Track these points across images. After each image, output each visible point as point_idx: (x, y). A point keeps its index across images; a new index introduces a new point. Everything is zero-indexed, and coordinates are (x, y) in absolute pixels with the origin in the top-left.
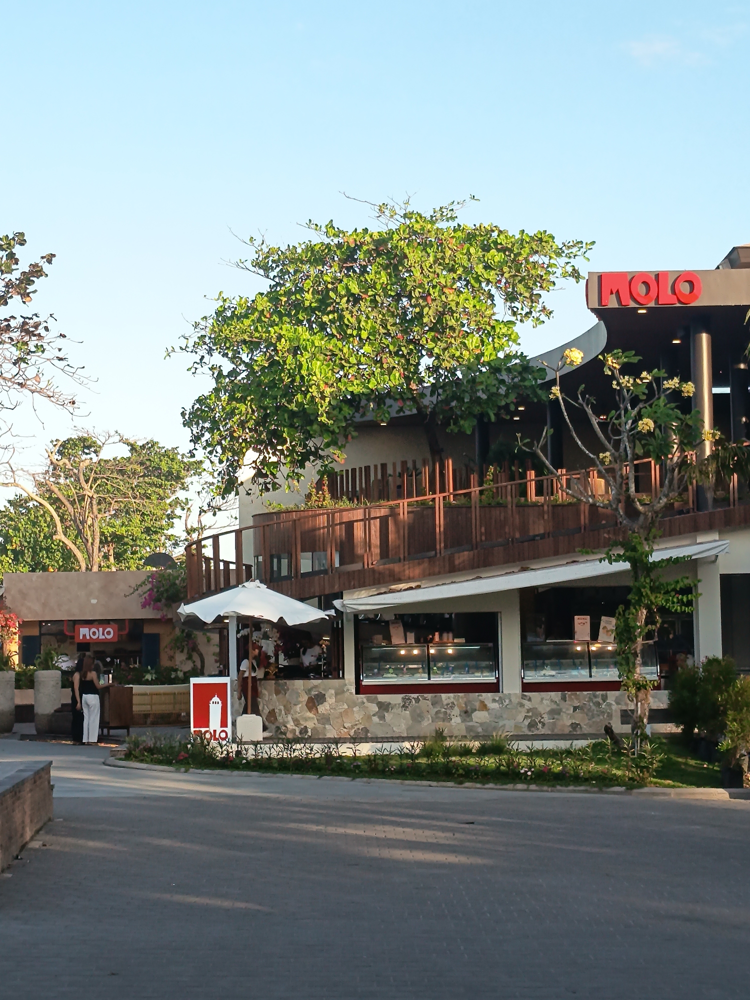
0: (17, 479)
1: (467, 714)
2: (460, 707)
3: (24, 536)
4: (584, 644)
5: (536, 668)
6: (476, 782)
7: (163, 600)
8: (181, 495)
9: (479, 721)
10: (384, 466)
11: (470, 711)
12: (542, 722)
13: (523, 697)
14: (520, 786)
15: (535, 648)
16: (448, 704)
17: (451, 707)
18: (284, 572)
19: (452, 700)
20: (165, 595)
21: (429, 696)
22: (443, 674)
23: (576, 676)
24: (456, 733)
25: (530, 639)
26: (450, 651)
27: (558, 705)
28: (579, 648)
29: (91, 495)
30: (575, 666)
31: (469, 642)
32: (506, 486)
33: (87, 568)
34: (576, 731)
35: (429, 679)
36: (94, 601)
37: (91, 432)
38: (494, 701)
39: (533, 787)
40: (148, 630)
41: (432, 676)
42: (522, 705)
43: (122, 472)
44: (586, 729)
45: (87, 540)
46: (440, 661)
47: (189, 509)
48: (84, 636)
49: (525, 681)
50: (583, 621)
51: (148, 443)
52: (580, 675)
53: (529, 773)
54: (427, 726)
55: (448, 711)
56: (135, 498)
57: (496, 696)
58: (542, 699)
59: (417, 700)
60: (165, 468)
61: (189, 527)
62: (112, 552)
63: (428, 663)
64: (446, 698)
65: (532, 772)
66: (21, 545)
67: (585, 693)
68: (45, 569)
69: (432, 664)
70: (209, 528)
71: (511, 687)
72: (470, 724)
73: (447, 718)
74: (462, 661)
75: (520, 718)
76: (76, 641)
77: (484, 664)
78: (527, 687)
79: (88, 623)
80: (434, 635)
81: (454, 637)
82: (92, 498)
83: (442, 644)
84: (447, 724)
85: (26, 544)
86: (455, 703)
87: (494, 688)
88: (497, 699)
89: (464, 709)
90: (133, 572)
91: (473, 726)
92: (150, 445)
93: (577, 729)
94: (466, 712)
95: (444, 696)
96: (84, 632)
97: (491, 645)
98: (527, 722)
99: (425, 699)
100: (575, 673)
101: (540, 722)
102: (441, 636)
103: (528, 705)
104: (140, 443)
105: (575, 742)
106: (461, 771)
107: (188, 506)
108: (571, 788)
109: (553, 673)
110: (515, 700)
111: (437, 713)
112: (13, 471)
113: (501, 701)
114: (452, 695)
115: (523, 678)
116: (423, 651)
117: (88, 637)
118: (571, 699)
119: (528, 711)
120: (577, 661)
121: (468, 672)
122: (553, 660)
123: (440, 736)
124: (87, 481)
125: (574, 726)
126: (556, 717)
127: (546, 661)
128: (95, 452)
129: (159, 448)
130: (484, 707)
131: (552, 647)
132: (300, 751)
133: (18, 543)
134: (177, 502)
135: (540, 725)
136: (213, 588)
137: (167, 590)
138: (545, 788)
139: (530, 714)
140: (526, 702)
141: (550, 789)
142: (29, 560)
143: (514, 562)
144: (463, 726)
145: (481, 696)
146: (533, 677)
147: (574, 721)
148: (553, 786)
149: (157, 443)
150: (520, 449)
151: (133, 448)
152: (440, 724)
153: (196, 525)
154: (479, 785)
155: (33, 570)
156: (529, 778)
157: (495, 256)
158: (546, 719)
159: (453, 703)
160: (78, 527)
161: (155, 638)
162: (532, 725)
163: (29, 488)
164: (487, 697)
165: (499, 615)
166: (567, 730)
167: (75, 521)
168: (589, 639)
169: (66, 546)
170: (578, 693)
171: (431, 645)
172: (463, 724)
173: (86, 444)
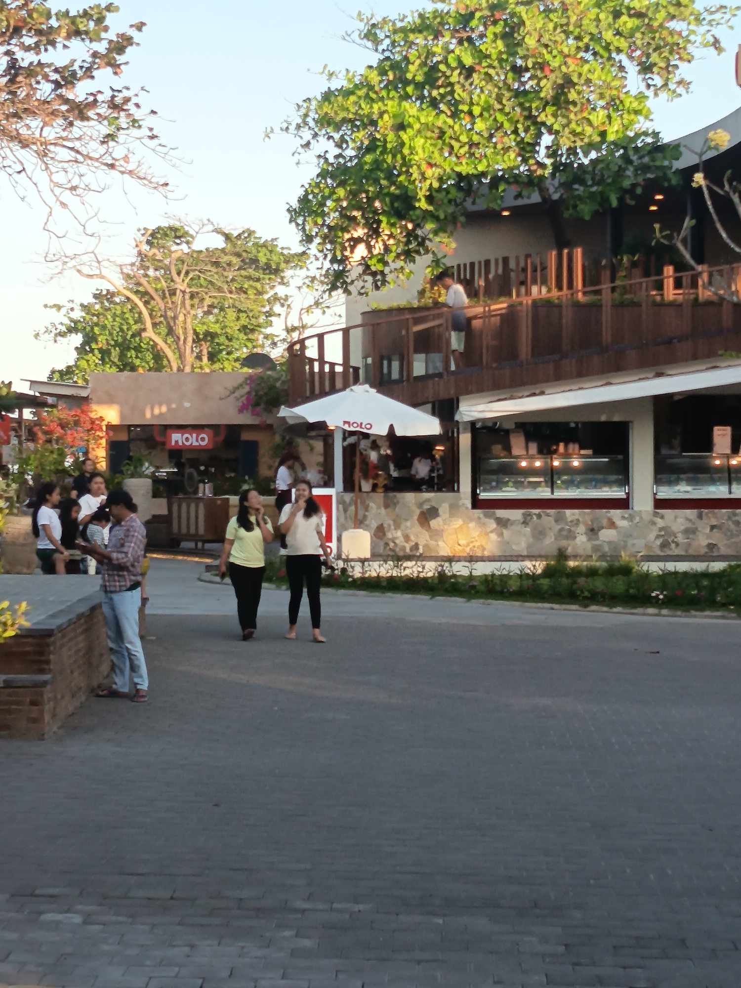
0: (103, 269)
1: (593, 531)
2: (585, 524)
3: (111, 334)
4: (724, 457)
5: (670, 483)
6: (604, 606)
7: (263, 406)
8: (281, 291)
9: (606, 540)
10: (506, 260)
11: (596, 529)
12: (676, 542)
13: (656, 514)
14: (651, 610)
15: (670, 461)
16: (572, 521)
17: (576, 524)
18: (395, 375)
19: (577, 517)
20: (264, 399)
21: (552, 512)
22: (567, 488)
23: (714, 492)
24: (581, 551)
25: (664, 451)
26: (576, 463)
27: (694, 523)
28: (717, 462)
29: (183, 289)
30: (713, 482)
31: (596, 454)
32: (641, 283)
33: (179, 369)
34: (713, 552)
35: (552, 493)
36: (187, 405)
37: (183, 220)
38: (623, 518)
39: (665, 612)
40: (246, 436)
41: (555, 490)
42: (653, 523)
43: (216, 264)
44: (724, 551)
45: (179, 338)
46: (566, 474)
47: (289, 306)
48: (177, 442)
49: (658, 497)
50: (725, 432)
51: (244, 232)
52: (719, 491)
53: (661, 597)
54: (550, 543)
55: (573, 529)
56: (231, 292)
57: (626, 513)
58: (676, 517)
59: (539, 516)
60: (263, 259)
61: (289, 325)
62: (205, 352)
63: (551, 476)
64: (570, 514)
65: (665, 596)
66: (108, 344)
67: (724, 511)
68: (133, 369)
69: (555, 477)
70: (312, 326)
71: (642, 503)
72: (597, 543)
73: (571, 536)
74: (589, 475)
75: (652, 536)
76: (168, 447)
77: (613, 477)
78: (660, 504)
79: (181, 428)
80: (558, 446)
81: (581, 448)
82: (184, 292)
83: (567, 455)
84: (570, 542)
85: (113, 343)
86: (581, 519)
87: (623, 504)
88: (626, 516)
89: (591, 527)
90: (228, 373)
91: (600, 545)
92: (246, 235)
93: (714, 550)
94: (592, 530)
95: (568, 512)
96: (176, 438)
97: (620, 457)
98: (659, 542)
99: (548, 515)
100: (712, 489)
101: (673, 542)
102: (566, 446)
103: (660, 523)
104: (235, 234)
105: (712, 564)
106: (586, 594)
107: (289, 303)
108: (707, 613)
109: (689, 488)
110: (646, 517)
111: (561, 530)
112: (99, 262)
113: (631, 518)
114: (576, 511)
115: (655, 494)
116: (546, 463)
117: (180, 444)
118: (708, 518)
119: (661, 529)
120: (716, 476)
121: (595, 487)
122: (691, 475)
123: (562, 556)
124: (179, 273)
125: (711, 546)
126: (691, 536)
127: (682, 476)
128: (188, 243)
129: (256, 238)
130: (612, 525)
131: (687, 460)
132: (410, 569)
133: (104, 342)
134: (276, 298)
135: (673, 545)
136: (317, 391)
137: (266, 394)
138: (679, 613)
139: (663, 533)
140: (658, 520)
141: (684, 614)
142: (116, 360)
143: (648, 366)
144: (589, 546)
145: (609, 512)
146: (666, 492)
147: (711, 541)
148: (688, 611)
149: (254, 232)
150: (658, 242)
151: (227, 237)
152: (564, 543)
153: (296, 324)
154: (605, 609)
155: (121, 370)
156: (660, 602)
157: (627, 22)
158: (680, 538)
159: (578, 520)
160: (168, 323)
161: (253, 447)
162: (665, 545)
163: (115, 282)
164: (616, 514)
165: (630, 424)
166: (703, 551)
167: (165, 317)
168: (728, 451)
169: (156, 344)
170: (716, 511)
171: (555, 456)
172: (589, 542)
173: (177, 233)
